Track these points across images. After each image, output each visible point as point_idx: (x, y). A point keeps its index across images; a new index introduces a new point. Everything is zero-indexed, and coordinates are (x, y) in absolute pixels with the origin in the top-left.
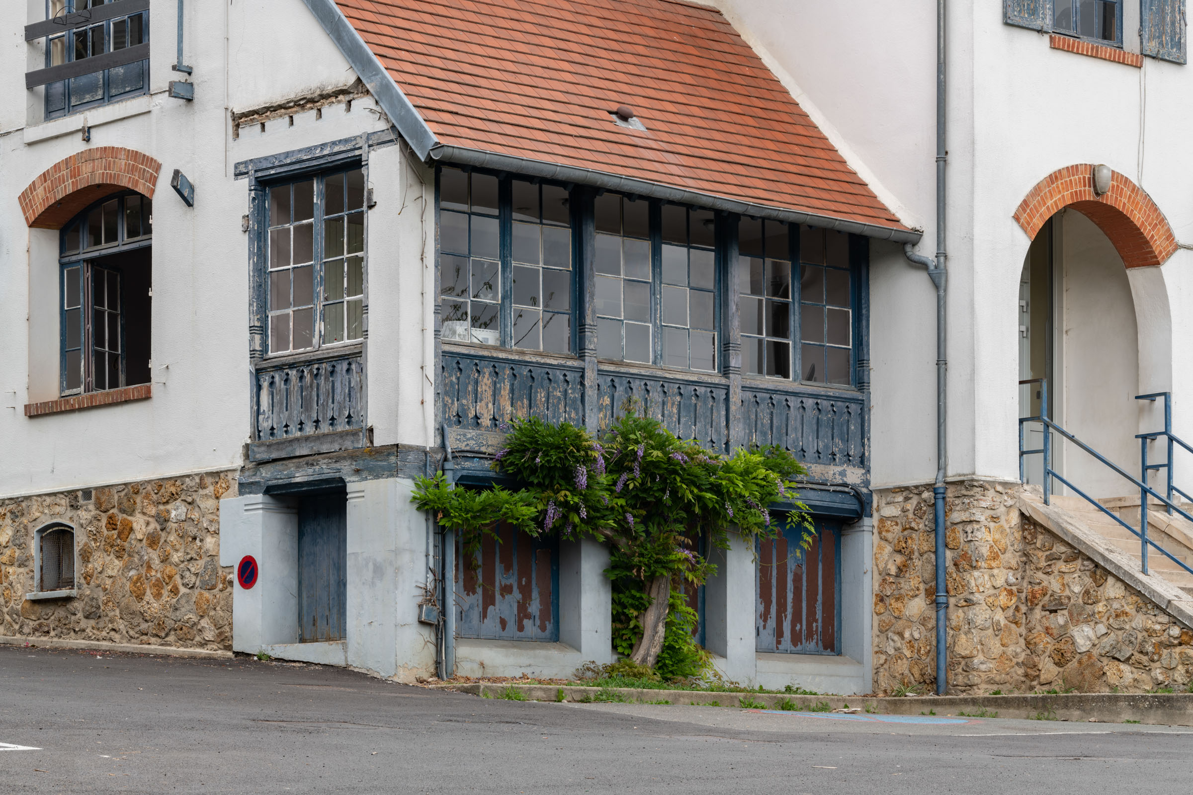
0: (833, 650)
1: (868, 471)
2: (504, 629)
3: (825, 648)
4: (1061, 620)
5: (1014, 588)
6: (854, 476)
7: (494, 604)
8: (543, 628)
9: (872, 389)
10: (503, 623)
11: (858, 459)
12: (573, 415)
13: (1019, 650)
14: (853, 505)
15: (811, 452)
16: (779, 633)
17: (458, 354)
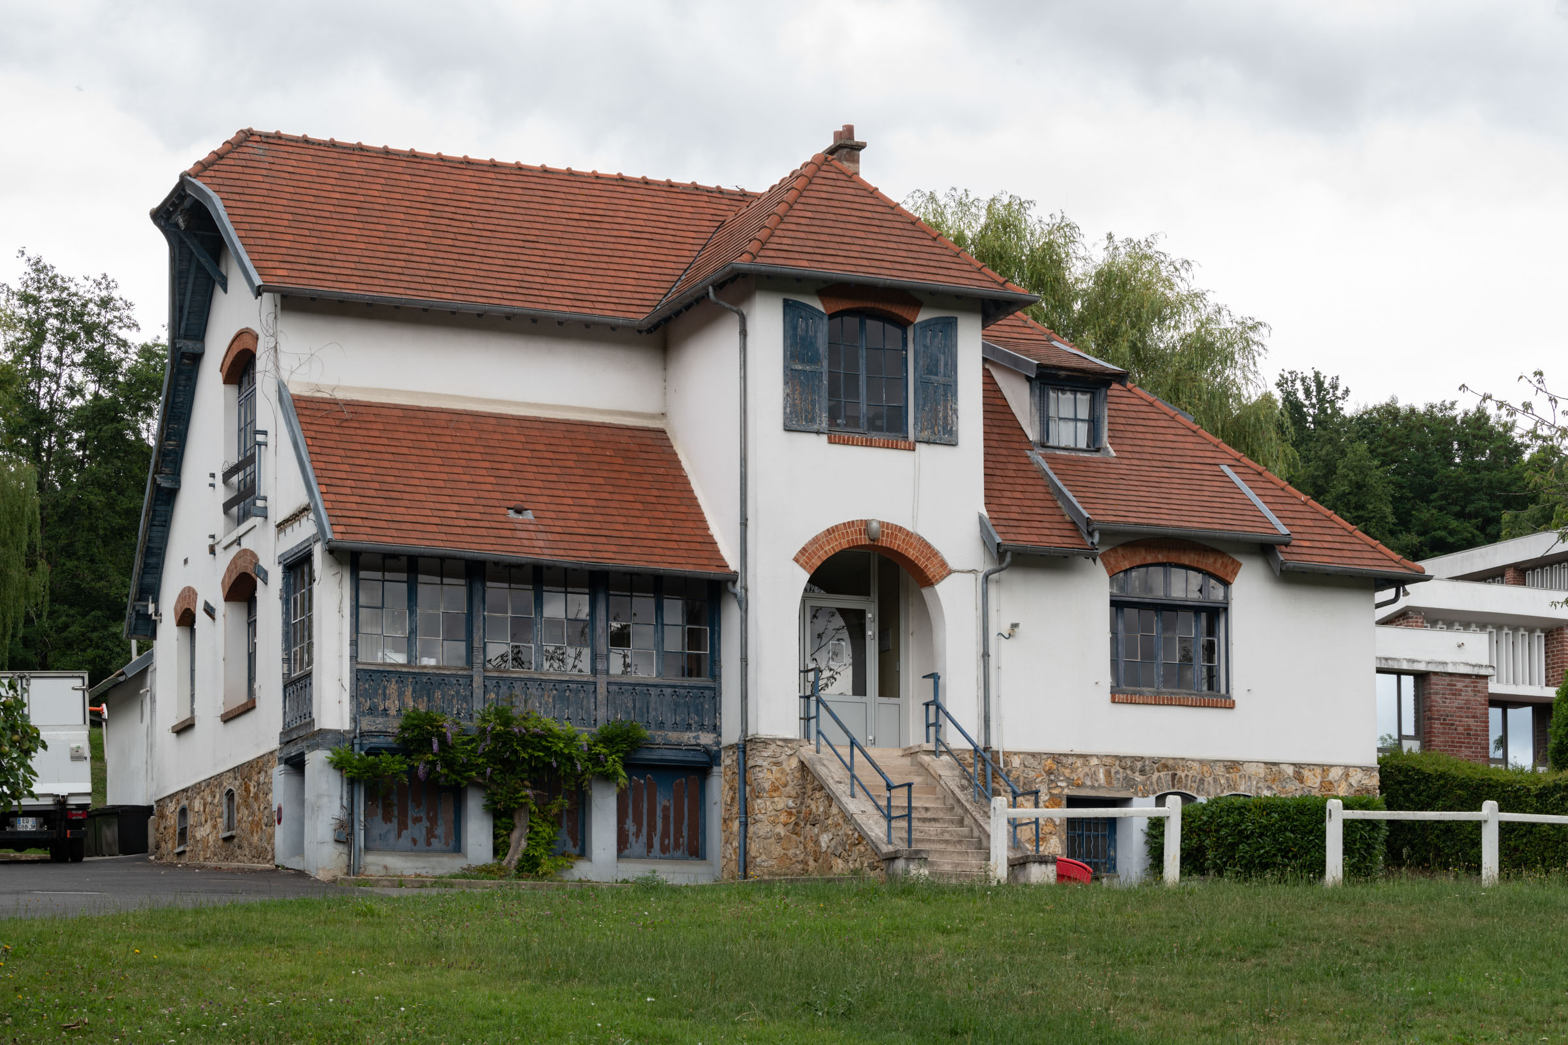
0: (697, 856)
1: (720, 735)
2: (415, 845)
3: (691, 854)
4: (816, 830)
5: (794, 811)
6: (706, 739)
7: (407, 829)
8: (447, 844)
9: (723, 681)
10: (414, 841)
11: (711, 727)
12: (464, 706)
13: (798, 852)
14: (705, 759)
15: (669, 723)
16: (650, 846)
17: (370, 670)
